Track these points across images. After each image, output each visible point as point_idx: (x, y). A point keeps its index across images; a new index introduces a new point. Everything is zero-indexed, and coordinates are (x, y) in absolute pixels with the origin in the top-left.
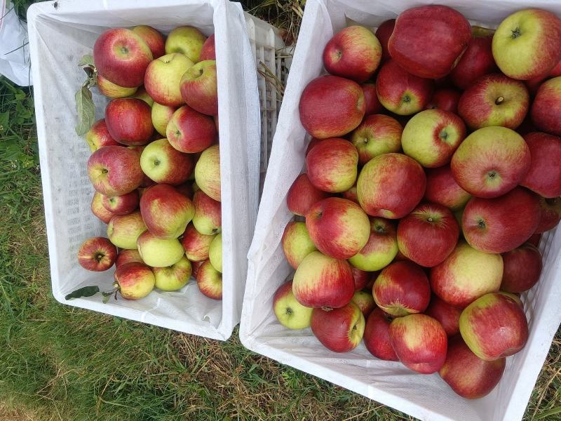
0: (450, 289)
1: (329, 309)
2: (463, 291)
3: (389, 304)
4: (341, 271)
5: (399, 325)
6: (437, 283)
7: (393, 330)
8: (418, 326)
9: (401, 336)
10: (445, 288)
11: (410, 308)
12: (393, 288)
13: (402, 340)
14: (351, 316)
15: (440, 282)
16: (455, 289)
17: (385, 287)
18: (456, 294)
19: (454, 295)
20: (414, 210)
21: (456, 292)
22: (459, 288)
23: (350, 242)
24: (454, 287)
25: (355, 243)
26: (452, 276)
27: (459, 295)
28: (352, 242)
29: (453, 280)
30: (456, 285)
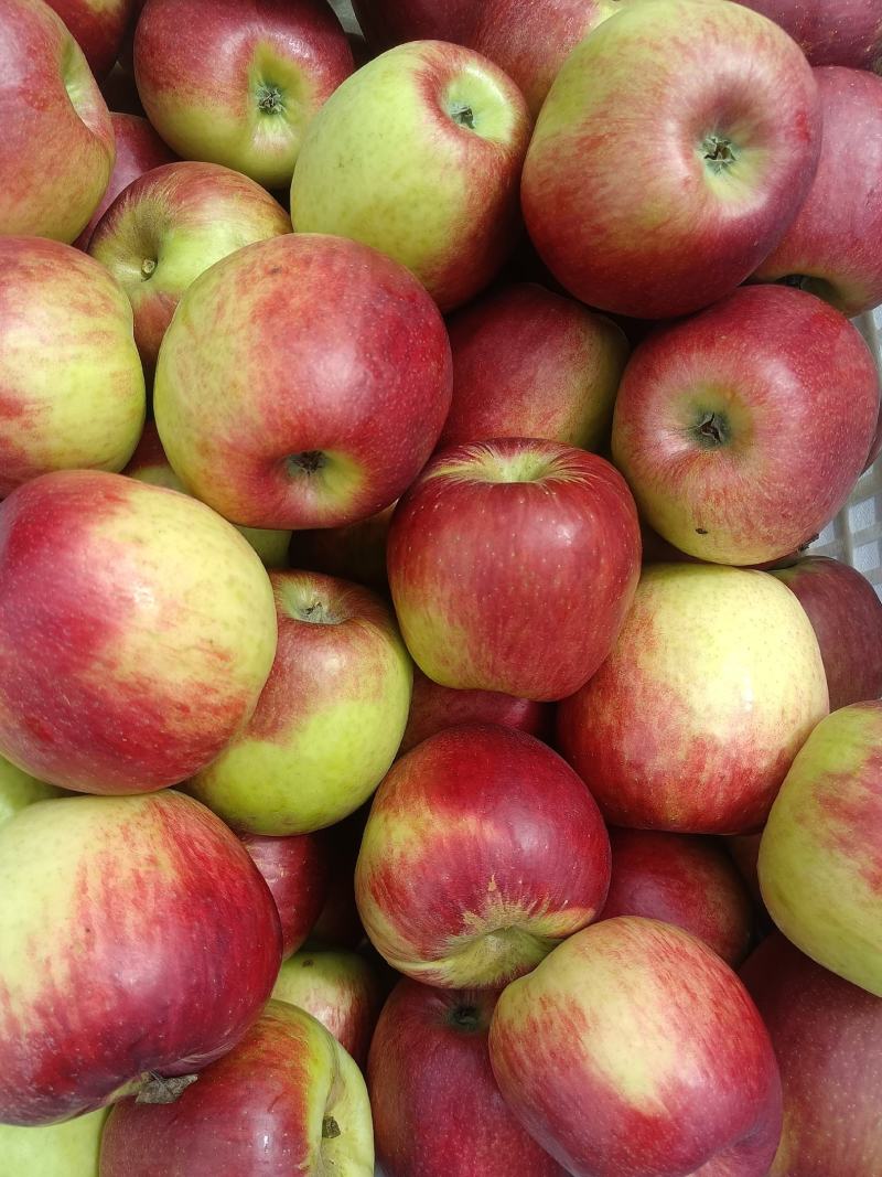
0: (681, 755)
1: (176, 1086)
2: (734, 743)
3: (457, 927)
4: (184, 844)
5: (537, 1014)
6: (614, 756)
7: (520, 1048)
8: (629, 975)
9: (571, 1061)
10: (658, 763)
11: (554, 907)
12: (457, 843)
13: (584, 1077)
14: (298, 1074)
15: (628, 748)
16: (701, 746)
17: (415, 853)
18: (714, 765)
19: (704, 777)
20: (431, 463)
21: (709, 760)
22: (713, 738)
23: (188, 649)
24: (695, 740)
25: (215, 653)
26: (667, 699)
27: (724, 767)
28: (197, 647)
29: (678, 712)
30: (697, 727)
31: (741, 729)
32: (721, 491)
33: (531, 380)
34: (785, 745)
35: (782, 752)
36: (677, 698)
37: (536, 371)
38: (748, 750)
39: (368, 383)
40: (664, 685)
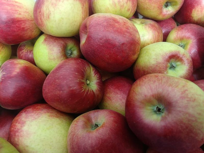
0: (23, 119)
2: (22, 131)
10: (24, 115)
16: (23, 123)
19: (17, 124)
21: (20, 125)
22: (24, 126)
23: (49, 9)
24: (25, 122)
25: (49, 15)
26: (36, 117)
27: (17, 129)
28: (49, 11)
29: (32, 118)
30: (28, 123)
31: (25, 133)
32: (77, 125)
33: (117, 93)
34: (19, 146)
35: (18, 145)
36: (36, 119)
37: (119, 94)
38: (20, 135)
39: (98, 36)
40: (40, 116)
